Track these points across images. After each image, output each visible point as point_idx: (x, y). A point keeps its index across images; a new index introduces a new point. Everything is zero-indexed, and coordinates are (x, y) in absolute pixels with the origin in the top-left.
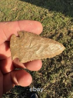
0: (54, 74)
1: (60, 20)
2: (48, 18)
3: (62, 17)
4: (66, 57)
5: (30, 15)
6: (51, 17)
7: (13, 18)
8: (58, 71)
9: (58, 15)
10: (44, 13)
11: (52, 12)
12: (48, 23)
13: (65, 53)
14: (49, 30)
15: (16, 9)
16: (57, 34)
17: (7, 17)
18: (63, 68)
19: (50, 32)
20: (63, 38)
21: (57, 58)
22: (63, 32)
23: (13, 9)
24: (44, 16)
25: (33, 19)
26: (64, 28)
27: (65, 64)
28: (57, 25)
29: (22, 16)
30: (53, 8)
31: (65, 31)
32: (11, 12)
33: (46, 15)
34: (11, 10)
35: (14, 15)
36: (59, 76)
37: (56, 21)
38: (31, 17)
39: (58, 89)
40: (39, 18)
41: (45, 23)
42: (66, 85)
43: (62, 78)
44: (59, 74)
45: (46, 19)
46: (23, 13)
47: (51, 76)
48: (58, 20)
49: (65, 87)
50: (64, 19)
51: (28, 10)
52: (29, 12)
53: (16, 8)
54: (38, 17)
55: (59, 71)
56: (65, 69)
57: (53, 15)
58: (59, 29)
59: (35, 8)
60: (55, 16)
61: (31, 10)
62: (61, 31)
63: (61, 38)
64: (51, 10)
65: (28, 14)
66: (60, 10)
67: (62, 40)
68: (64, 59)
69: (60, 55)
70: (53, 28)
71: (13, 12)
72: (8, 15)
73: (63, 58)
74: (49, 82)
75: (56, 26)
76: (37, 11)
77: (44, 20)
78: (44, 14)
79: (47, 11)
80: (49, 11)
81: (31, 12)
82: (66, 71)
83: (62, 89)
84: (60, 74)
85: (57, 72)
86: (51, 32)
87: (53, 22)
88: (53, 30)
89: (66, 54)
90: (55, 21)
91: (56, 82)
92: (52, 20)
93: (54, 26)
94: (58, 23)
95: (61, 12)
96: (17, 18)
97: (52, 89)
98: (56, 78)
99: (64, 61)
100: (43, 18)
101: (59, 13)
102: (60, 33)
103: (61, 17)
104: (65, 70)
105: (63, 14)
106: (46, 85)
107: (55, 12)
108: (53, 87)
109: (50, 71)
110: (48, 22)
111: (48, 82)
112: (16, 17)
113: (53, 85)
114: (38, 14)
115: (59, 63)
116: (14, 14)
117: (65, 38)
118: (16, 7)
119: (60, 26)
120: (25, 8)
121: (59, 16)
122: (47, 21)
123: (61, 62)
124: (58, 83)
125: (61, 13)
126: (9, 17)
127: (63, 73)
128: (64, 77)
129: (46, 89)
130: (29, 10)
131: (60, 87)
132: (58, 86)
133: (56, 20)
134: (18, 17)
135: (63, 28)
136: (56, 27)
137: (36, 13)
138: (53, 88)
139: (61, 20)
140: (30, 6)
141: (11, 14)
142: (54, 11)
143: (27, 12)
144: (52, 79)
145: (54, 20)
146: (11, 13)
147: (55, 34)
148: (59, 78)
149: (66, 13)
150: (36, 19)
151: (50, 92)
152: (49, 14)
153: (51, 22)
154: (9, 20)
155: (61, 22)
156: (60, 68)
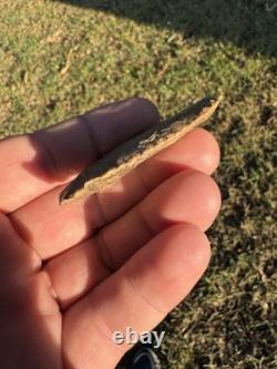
0: (217, 272)
1: (228, 72)
2: (185, 62)
3: (237, 57)
4: (259, 205)
5: (114, 55)
6: (195, 59)
7: (52, 72)
8: (232, 261)
9: (220, 53)
10: (168, 47)
11: (196, 40)
12: (184, 82)
13: (253, 192)
15: (60, 39)
16: (220, 122)
17: (28, 69)
18: (249, 247)
20: (245, 137)
21: (226, 214)
22: (243, 116)
23: (49, 39)
24: (169, 57)
25: (128, 72)
26: (247, 99)
27: (259, 233)
28: (220, 90)
29: (85, 64)
30: (201, 25)
31: (249, 112)
32: (43, 48)
33: (174, 55)
34: (42, 42)
35: (54, 59)
36: (236, 280)
37: (214, 74)
38: (119, 64)
39: (236, 328)
40: (150, 65)
41: (171, 82)
42: (265, 313)
43: (247, 285)
44: (237, 270)
46: (89, 52)
47: (208, 281)
48: (222, 71)
49: (261, 320)
50: (242, 65)
51: (104, 38)
52: (110, 48)
53: (60, 35)
54: (146, 64)
55: (236, 260)
56: (257, 250)
57: (199, 53)
58: (226, 105)
59: (132, 31)
60: (209, 54)
61: (115, 39)
62: (235, 111)
63: (235, 135)
64: (192, 33)
65: (106, 56)
66: (226, 32)
67: (240, 143)
68: (251, 215)
69: (238, 202)
71: (48, 48)
72: (30, 61)
73: (247, 210)
74: (200, 302)
75: (213, 92)
76: (139, 42)
77: (168, 72)
78: (166, 52)
79: (177, 39)
80: (185, 38)
81: (119, 47)
82: (262, 258)
83: (251, 329)
84: (241, 270)
85: (228, 264)
87: (203, 78)
89: (259, 196)
90: (210, 74)
91: (227, 302)
92: (200, 73)
94: (223, 79)
95: (232, 39)
96: (64, 71)
97: (211, 330)
98: (227, 286)
99: (252, 222)
100: (166, 67)
101: (225, 45)
102: (233, 119)
103: (231, 58)
104: (258, 254)
105: (239, 46)
106: (191, 316)
107: (207, 40)
108: (215, 323)
110: (186, 79)
111: (197, 304)
112: (61, 67)
113: (216, 314)
114: (144, 50)
115: (234, 229)
116: (52, 55)
117: (251, 135)
118: (60, 31)
119: (229, 91)
120: (93, 32)
121: (224, 56)
122: (180, 77)
123: (242, 227)
124: (236, 307)
125: (230, 46)
126: (35, 69)
127: (251, 266)
128: (256, 282)
129: (190, 331)
130: (107, 37)
131: (243, 321)
132: (235, 317)
133: (215, 69)
134: (68, 66)
135: (240, 98)
137: (135, 49)
138: (217, 327)
139: (232, 71)
140: (112, 26)
141: (44, 58)
142: (204, 37)
143: (103, 48)
144: (212, 293)
145: (207, 70)
146: (44, 52)
147: (213, 123)
148: (237, 287)
149: (249, 42)
150: (136, 69)
151: (206, 342)
152: (185, 49)
153: (197, 77)
154: (35, 79)
155: (232, 77)
156: (240, 250)
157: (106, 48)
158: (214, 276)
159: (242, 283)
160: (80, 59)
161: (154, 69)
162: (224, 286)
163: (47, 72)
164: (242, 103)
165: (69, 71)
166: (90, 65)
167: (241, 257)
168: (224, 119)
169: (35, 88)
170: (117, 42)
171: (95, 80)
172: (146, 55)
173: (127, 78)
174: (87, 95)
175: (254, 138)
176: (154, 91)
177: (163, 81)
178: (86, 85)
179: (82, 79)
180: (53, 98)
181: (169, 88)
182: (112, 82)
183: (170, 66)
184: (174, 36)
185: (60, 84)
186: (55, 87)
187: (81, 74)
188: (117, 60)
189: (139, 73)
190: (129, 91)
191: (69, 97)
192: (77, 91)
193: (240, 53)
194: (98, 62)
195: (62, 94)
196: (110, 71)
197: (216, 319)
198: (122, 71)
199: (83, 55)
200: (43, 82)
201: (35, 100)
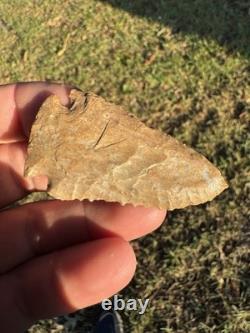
0: (181, 247)
1: (209, 67)
2: (171, 55)
3: (218, 54)
5: (107, 43)
6: (180, 53)
7: (49, 53)
8: (195, 238)
9: (203, 49)
10: (157, 40)
11: (183, 36)
12: (168, 73)
14: (170, 99)
15: (59, 24)
16: (197, 112)
17: (28, 49)
18: (212, 228)
19: (172, 105)
22: (218, 109)
23: (50, 23)
24: (157, 49)
25: (118, 59)
26: (223, 93)
27: (222, 215)
28: (200, 83)
29: (80, 49)
30: (189, 23)
31: (224, 105)
32: (43, 31)
33: (161, 48)
34: (43, 24)
35: (53, 41)
36: (197, 256)
37: (195, 69)
38: (112, 51)
39: (193, 298)
40: (139, 55)
41: (156, 72)
42: (220, 287)
43: (207, 261)
44: (200, 247)
45: (162, 60)
46: (85, 38)
47: (172, 254)
48: (203, 66)
49: (216, 293)
50: (222, 62)
51: (99, 27)
52: (104, 36)
53: (60, 20)
54: (135, 54)
55: (199, 238)
56: (218, 231)
57: (185, 48)
58: (204, 98)
59: (126, 22)
60: (194, 50)
61: (110, 28)
62: (211, 103)
63: (209, 126)
64: (180, 29)
65: (100, 42)
66: (211, 30)
67: (213, 133)
70: (184, 91)
71: (48, 31)
72: (31, 41)
74: (163, 272)
75: (194, 85)
76: (131, 33)
77: (154, 62)
78: (154, 44)
79: (166, 33)
80: (173, 33)
81: (113, 36)
82: (223, 238)
83: (207, 300)
84: (203, 247)
85: (191, 241)
86: (176, 106)
87: (186, 71)
88: (184, 97)
90: (193, 67)
91: (187, 274)
92: (183, 66)
93: (188, 84)
94: (204, 74)
95: (215, 37)
96: (60, 53)
97: (171, 298)
98: (189, 260)
99: (217, 205)
100: (153, 58)
101: (209, 42)
102: (208, 111)
103: (213, 55)
104: (220, 234)
105: (221, 45)
106: (154, 284)
107: (193, 37)
108: (175, 292)
109: (169, 237)
110: (170, 71)
111: (160, 274)
112: (59, 49)
113: (176, 284)
114: (135, 41)
116: (51, 38)
117: (224, 126)
118: (60, 16)
119: (208, 85)
120: (90, 20)
121: (206, 53)
122: (165, 68)
124: (195, 279)
126: (34, 49)
127: (212, 244)
128: (215, 259)
129: (152, 297)
131: (200, 293)
132: (194, 289)
133: (197, 64)
134: (64, 49)
135: (218, 92)
136: (196, 91)
137: (127, 39)
138: (176, 295)
139: (213, 67)
140: (108, 16)
141: (43, 40)
142: (190, 34)
143: (97, 35)
144: (175, 265)
145: (190, 64)
146: (44, 34)
147: (191, 113)
148: (198, 262)
149: (230, 41)
150: (126, 58)
151: (165, 308)
152: (172, 43)
153: (180, 70)
154: (34, 58)
155: (212, 73)
156: (203, 229)
157: (101, 36)
158: (178, 251)
159: (203, 259)
160: (76, 44)
161: (142, 59)
162: (186, 260)
163: (45, 53)
164: (218, 97)
165: (65, 53)
166: (84, 50)
167: (204, 236)
168: (201, 110)
169: (33, 66)
170: (111, 31)
171: (88, 64)
172: (136, 45)
173: (117, 65)
174: (80, 78)
175: (226, 130)
176: (140, 79)
177: (149, 71)
178: (80, 68)
179: (76, 61)
180: (49, 77)
181: (154, 77)
182: (104, 67)
183: (157, 58)
184: (163, 30)
185: (56, 65)
186: (51, 68)
187: (75, 57)
188: (110, 48)
189: (129, 61)
190: (118, 77)
191: (62, 78)
192: (70, 73)
193: (221, 51)
194: (93, 48)
195: (57, 74)
197: (176, 288)
198: (113, 58)
199: (79, 40)
200: (41, 62)
201: (32, 78)
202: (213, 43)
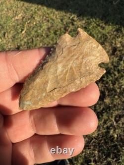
1: (97, 32)
3: (101, 25)
4: (112, 91)
5: (46, 25)
6: (82, 26)
7: (18, 33)
8: (100, 116)
9: (93, 23)
10: (70, 21)
11: (83, 18)
13: (109, 85)
15: (21, 18)
17: (7, 32)
18: (108, 110)
23: (16, 18)
24: (71, 25)
25: (52, 32)
26: (105, 44)
27: (112, 103)
29: (33, 29)
30: (85, 11)
32: (14, 22)
33: (73, 24)
34: (13, 19)
35: (19, 27)
36: (102, 125)
37: (91, 33)
38: (49, 29)
39: (103, 146)
42: (115, 139)
43: (107, 127)
44: (103, 120)
45: (74, 31)
46: (34, 23)
48: (94, 31)
49: (114, 142)
50: (103, 28)
51: (41, 17)
52: (44, 21)
53: (21, 16)
54: (60, 29)
55: (102, 116)
56: (112, 111)
57: (84, 24)
59: (54, 13)
60: (89, 24)
61: (46, 17)
64: (81, 15)
65: (42, 25)
66: (96, 13)
68: (108, 95)
69: (103, 90)
71: (16, 22)
72: (8, 28)
73: (107, 93)
76: (57, 19)
77: (70, 32)
78: (69, 23)
79: (74, 17)
80: (78, 17)
81: (48, 21)
82: (114, 115)
83: (110, 146)
84: (105, 120)
89: (112, 87)
90: (89, 32)
91: (99, 134)
95: (99, 17)
96: (23, 32)
97: (92, 147)
99: (109, 99)
100: (69, 30)
101: (96, 19)
103: (98, 25)
104: (112, 113)
105: (102, 20)
107: (88, 18)
108: (93, 144)
112: (22, 30)
113: (94, 140)
114: (59, 22)
115: (101, 102)
116: (18, 25)
118: (21, 14)
120: (37, 14)
121: (95, 25)
124: (103, 137)
126: (10, 32)
127: (109, 118)
128: (111, 125)
131: (106, 143)
132: (102, 141)
133: (91, 31)
134: (25, 30)
137: (56, 22)
139: (99, 31)
140: (45, 11)
141: (14, 26)
142: (86, 16)
143: (41, 21)
146: (14, 24)
148: (103, 128)
149: (106, 18)
150: (56, 31)
151: (90, 153)
152: (78, 21)
154: (10, 36)
155: (99, 34)
156: (104, 111)
157: (42, 21)
159: (105, 126)
160: (31, 27)
161: (64, 31)
163: (16, 33)
165: (26, 32)
166: (35, 29)
167: (105, 114)
169: (10, 40)
170: (47, 19)
171: (38, 36)
172: (60, 25)
173: (52, 35)
174: (34, 43)
178: (34, 39)
179: (31, 35)
180: (19, 44)
182: (45, 37)
183: (71, 30)
184: (73, 16)
185: (22, 38)
186: (20, 40)
187: (31, 33)
188: (47, 27)
189: (57, 33)
190: (53, 41)
191: (26, 44)
192: (29, 41)
193: (102, 23)
194: (39, 28)
195: (23, 43)
196: (44, 32)
197: (94, 142)
198: (50, 32)
199: (32, 25)
200: (14, 37)
201: (10, 46)
202: (98, 19)
